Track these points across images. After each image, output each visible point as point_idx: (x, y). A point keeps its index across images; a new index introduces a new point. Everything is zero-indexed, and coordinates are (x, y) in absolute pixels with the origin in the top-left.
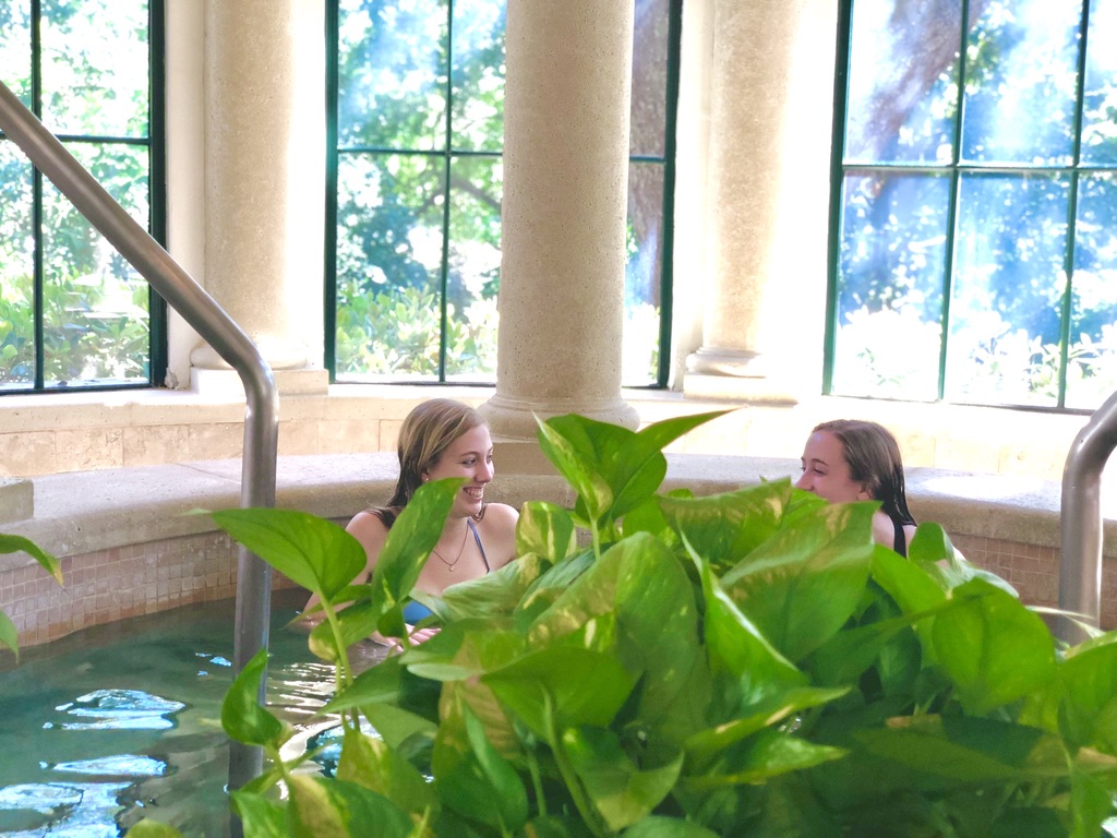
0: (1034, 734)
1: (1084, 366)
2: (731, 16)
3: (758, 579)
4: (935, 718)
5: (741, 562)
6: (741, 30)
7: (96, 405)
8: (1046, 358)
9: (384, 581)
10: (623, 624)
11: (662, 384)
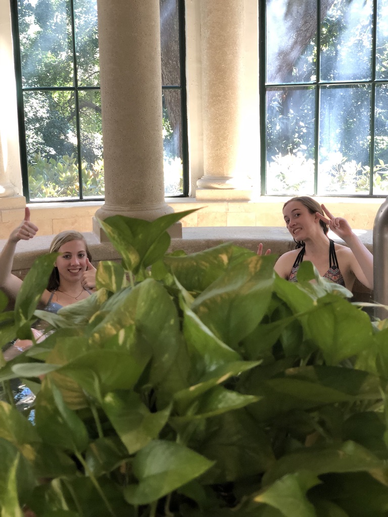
1: (381, 175)
2: (208, 15)
3: (213, 301)
4: (311, 368)
5: (204, 291)
6: (213, 22)
8: (364, 172)
9: (20, 310)
10: (140, 330)
11: (186, 194)
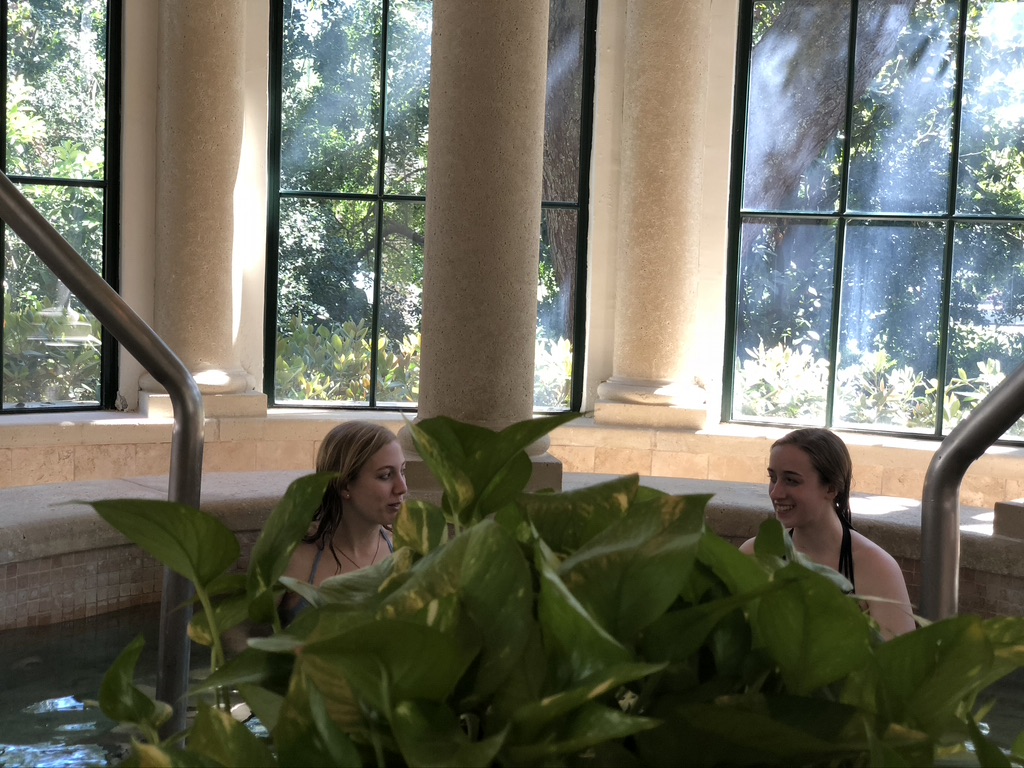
0: (850, 711)
1: (961, 398)
2: (639, 77)
3: (594, 563)
5: (579, 549)
6: (648, 90)
7: (50, 425)
10: (465, 605)
11: (575, 410)
